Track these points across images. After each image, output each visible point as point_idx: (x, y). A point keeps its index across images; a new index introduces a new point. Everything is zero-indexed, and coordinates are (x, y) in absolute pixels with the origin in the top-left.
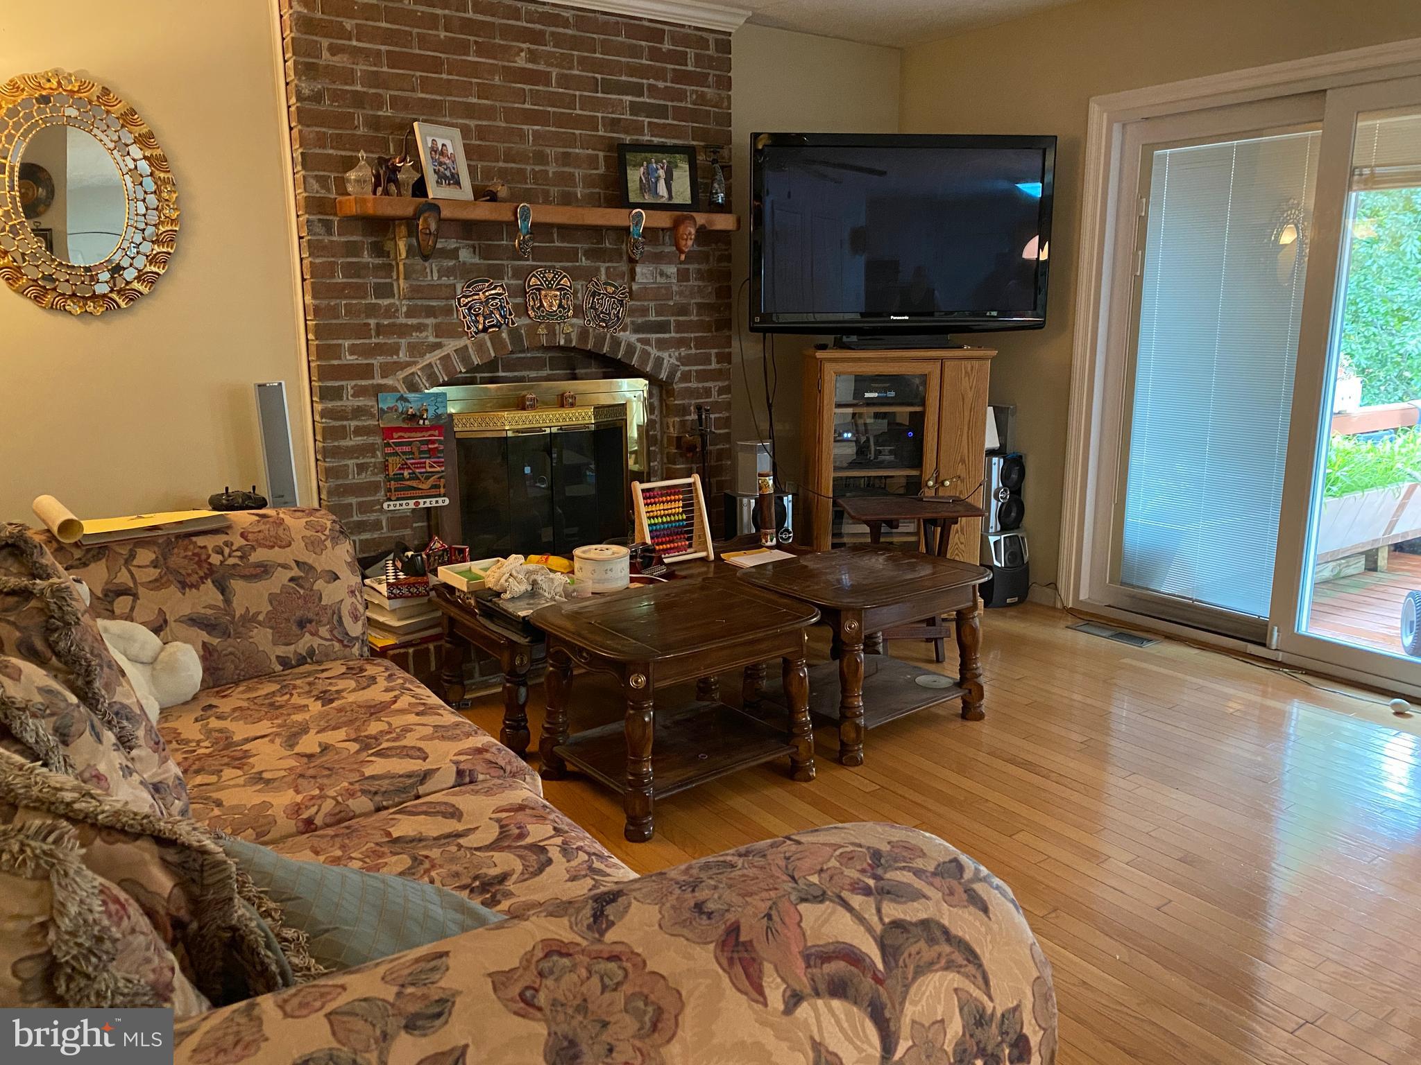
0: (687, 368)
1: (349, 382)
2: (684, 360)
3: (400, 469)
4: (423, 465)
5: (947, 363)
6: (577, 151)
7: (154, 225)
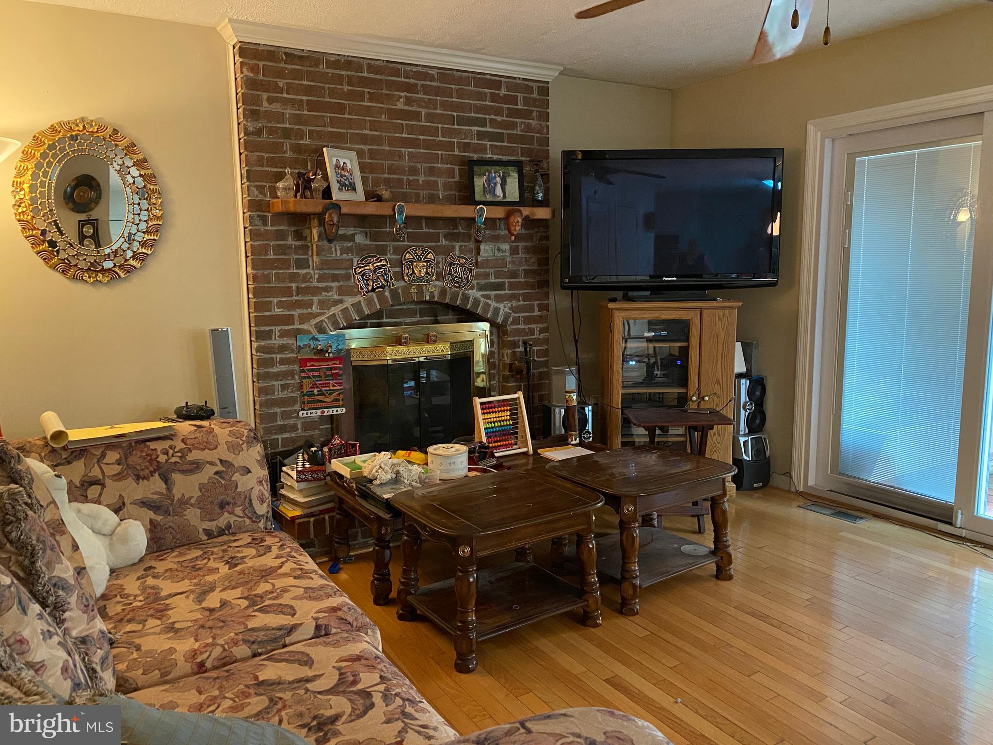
0: (517, 315)
1: (277, 327)
2: (514, 310)
3: (311, 387)
4: (327, 385)
5: (705, 311)
6: (440, 165)
7: (146, 221)
